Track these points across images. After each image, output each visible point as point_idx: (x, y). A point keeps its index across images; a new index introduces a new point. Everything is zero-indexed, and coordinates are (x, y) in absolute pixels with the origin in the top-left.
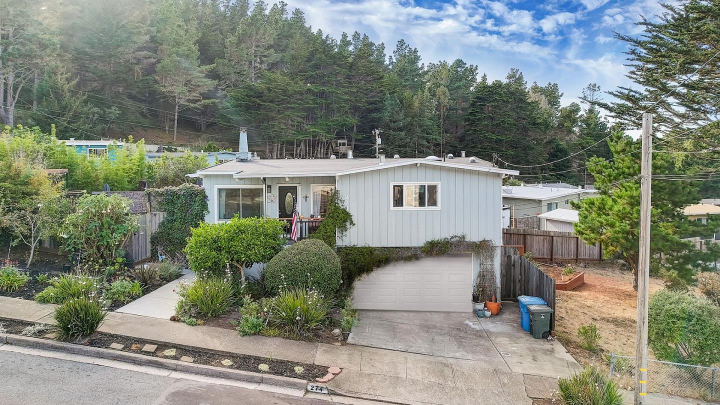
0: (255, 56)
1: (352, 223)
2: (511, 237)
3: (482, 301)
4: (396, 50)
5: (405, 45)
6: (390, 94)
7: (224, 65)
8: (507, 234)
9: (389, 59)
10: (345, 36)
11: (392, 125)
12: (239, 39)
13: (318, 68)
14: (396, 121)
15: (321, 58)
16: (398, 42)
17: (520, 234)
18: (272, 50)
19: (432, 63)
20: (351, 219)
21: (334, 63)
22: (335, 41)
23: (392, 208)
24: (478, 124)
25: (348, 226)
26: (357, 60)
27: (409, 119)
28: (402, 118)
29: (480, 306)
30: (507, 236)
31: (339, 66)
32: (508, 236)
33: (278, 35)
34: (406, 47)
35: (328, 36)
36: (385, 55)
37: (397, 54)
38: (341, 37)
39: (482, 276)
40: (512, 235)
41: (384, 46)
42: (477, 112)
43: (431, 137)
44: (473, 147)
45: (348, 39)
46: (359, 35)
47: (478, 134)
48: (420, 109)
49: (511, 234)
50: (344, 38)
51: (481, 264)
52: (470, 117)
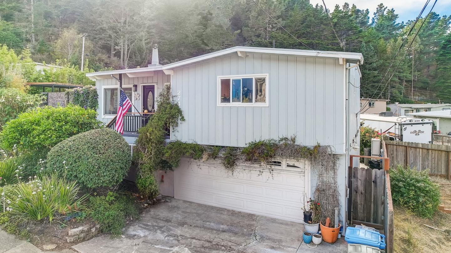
0: (269, 24)
1: (183, 119)
2: (429, 152)
3: (315, 223)
4: (376, 12)
5: (384, 8)
6: (366, 43)
7: (248, 31)
8: (422, 149)
9: (372, 20)
10: (337, 7)
11: (367, 66)
12: (258, 14)
13: (309, 28)
14: (371, 64)
15: (311, 20)
16: (378, 5)
17: (442, 151)
18: (280, 20)
19: (411, 21)
20: (181, 115)
21: (322, 23)
22: (328, 10)
23: (220, 104)
24: (448, 63)
25: (179, 122)
26: (340, 20)
27: (382, 61)
28: (375, 61)
29: (312, 228)
30: (422, 151)
31: (324, 25)
32: (425, 151)
33: (285, 9)
34: (385, 9)
35: (317, 5)
36: (369, 18)
37: (377, 15)
38: (334, 8)
39: (320, 190)
40: (430, 151)
41: (369, 11)
42: (447, 53)
43: (402, 75)
44: (444, 82)
45: (340, 9)
46: (348, 5)
47: (448, 71)
48: (392, 53)
49: (428, 149)
50: (337, 8)
51: (320, 175)
52: (440, 57)
